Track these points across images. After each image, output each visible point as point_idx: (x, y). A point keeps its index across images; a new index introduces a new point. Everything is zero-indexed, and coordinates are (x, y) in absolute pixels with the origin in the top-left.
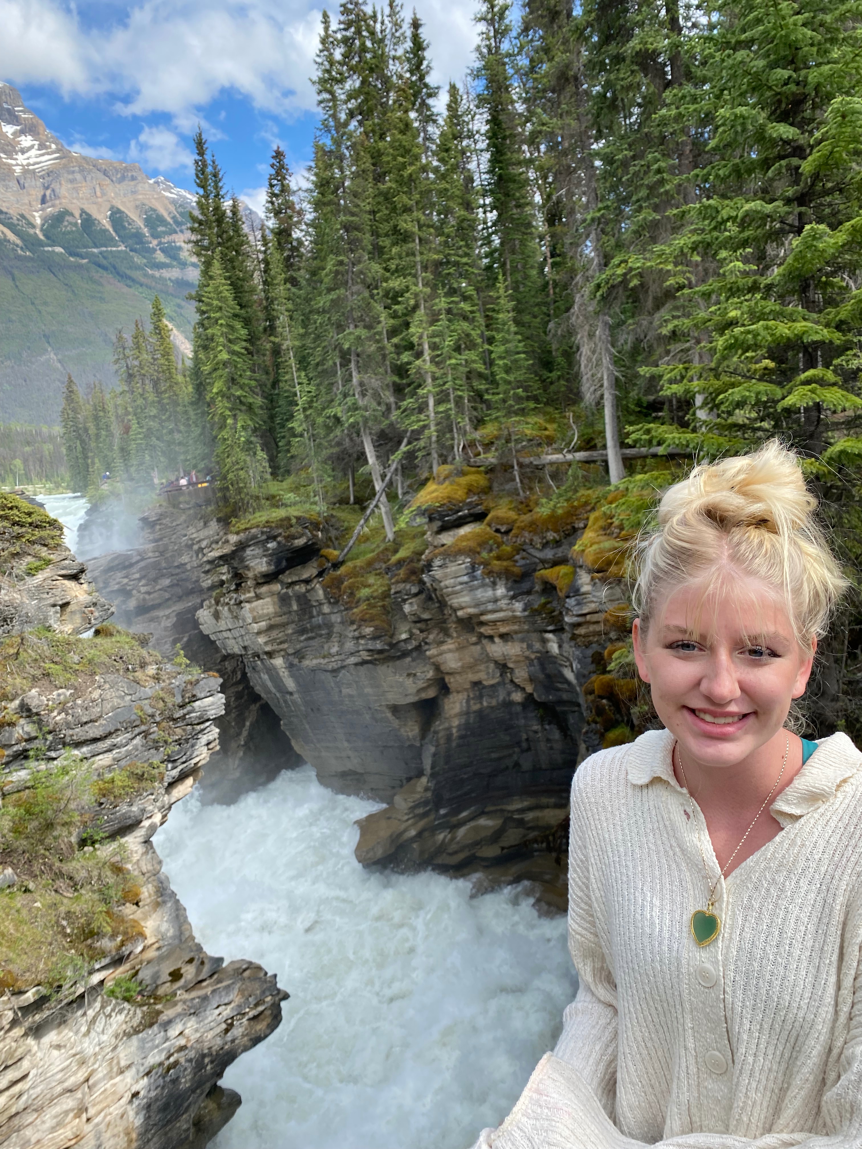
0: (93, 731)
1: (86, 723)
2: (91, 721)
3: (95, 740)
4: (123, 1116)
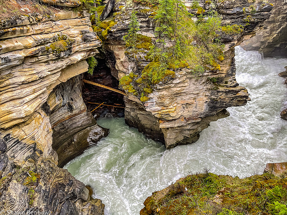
0: (228, 12)
2: (229, 8)
4: (202, 105)
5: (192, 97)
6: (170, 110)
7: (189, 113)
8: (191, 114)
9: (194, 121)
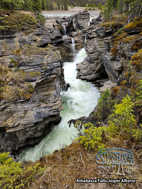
0: (30, 64)
1: (29, 63)
2: (30, 63)
3: (30, 66)
4: (32, 116)
5: (22, 113)
6: (8, 122)
7: (24, 122)
8: (26, 122)
9: (30, 126)
